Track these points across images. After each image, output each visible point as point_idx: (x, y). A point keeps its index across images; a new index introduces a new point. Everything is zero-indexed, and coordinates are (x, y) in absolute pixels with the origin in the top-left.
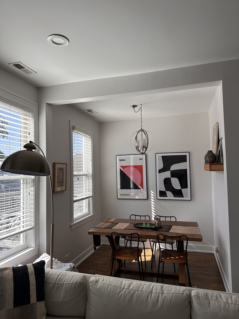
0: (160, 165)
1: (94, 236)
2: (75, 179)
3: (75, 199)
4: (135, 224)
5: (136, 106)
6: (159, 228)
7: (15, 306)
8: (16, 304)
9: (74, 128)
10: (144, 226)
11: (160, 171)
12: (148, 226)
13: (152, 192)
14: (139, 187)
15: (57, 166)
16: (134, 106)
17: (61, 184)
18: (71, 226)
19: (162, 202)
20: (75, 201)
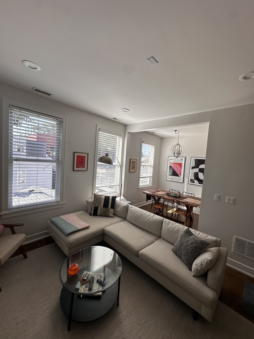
0: (193, 164)
1: (147, 195)
2: (142, 167)
3: (141, 176)
4: (167, 193)
5: (177, 131)
6: (178, 197)
7: (103, 207)
8: (104, 207)
9: (143, 142)
10: (171, 195)
11: (193, 168)
12: (173, 195)
13: (186, 179)
14: (179, 175)
15: (132, 160)
16: (176, 131)
17: (133, 168)
18: (138, 188)
19: (191, 186)
20: (141, 178)
